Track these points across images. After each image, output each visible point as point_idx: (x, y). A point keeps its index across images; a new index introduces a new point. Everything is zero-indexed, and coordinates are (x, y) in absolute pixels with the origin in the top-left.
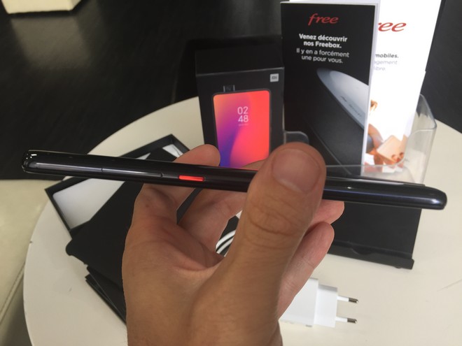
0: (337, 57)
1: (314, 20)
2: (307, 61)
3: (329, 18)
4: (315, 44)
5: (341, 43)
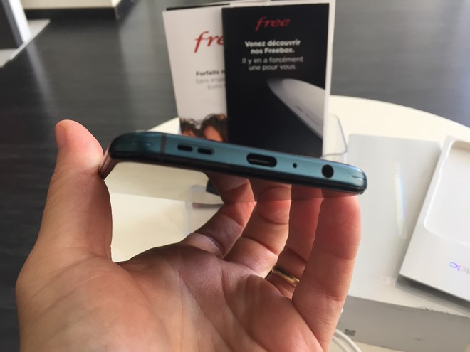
0: (289, 63)
1: (263, 24)
2: (255, 71)
3: (279, 21)
4: (264, 51)
5: (293, 47)
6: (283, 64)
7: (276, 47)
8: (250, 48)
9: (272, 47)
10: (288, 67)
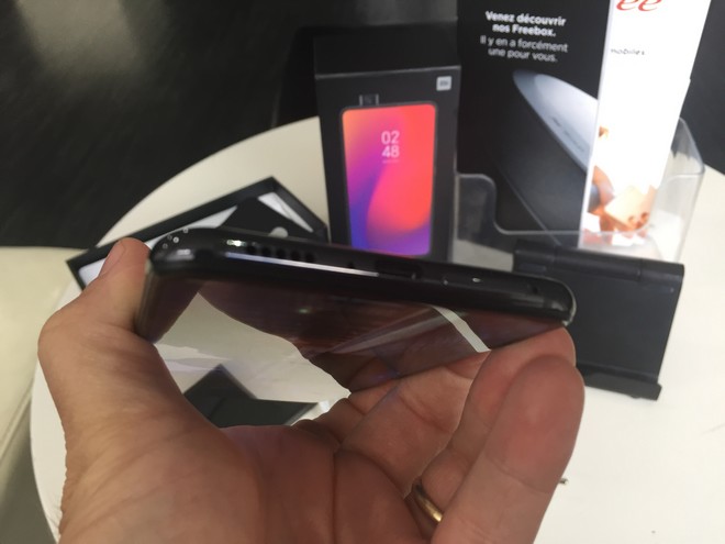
0: (547, 52)
2: (497, 57)
4: (511, 28)
5: (555, 28)
6: (537, 51)
7: (529, 25)
8: (493, 22)
9: (523, 25)
10: (543, 57)
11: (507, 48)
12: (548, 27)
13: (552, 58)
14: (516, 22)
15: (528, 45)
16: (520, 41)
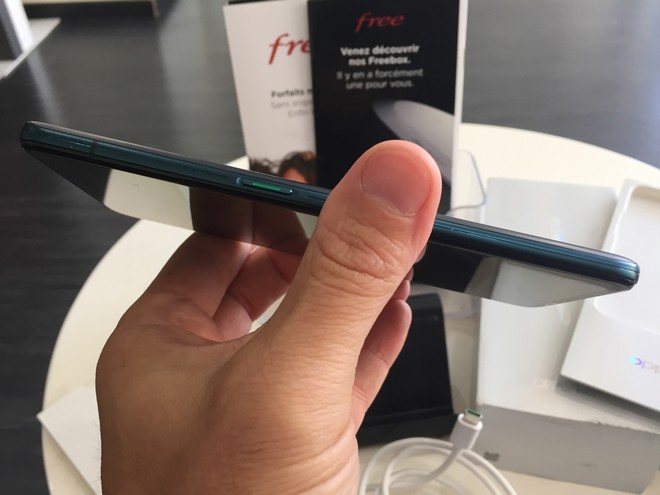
0: (404, 79)
1: (366, 23)
2: (355, 90)
3: (389, 18)
4: (367, 61)
5: (409, 55)
6: (394, 79)
7: (385, 56)
8: (348, 57)
9: (379, 56)
10: (401, 84)
11: (364, 80)
12: (403, 55)
13: (409, 84)
14: (371, 54)
15: (385, 74)
16: (377, 72)
